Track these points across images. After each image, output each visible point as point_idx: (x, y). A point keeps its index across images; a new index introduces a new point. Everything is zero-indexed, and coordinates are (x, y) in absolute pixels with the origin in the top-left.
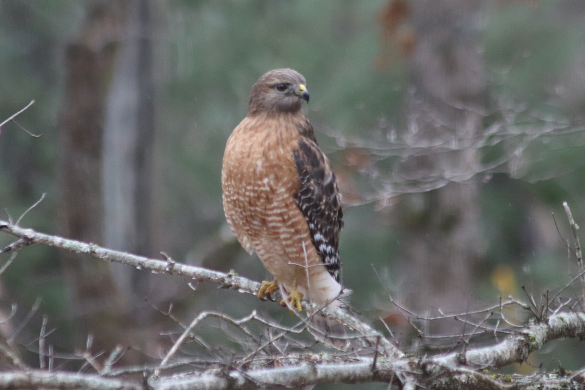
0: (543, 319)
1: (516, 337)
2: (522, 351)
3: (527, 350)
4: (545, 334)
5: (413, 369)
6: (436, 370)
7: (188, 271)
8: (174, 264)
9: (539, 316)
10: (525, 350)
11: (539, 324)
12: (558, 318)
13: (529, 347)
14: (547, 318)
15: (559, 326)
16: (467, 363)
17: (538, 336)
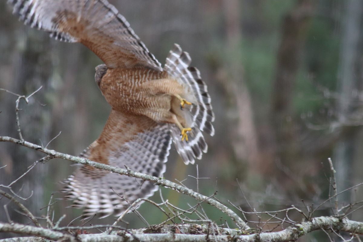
0: (309, 219)
1: (293, 227)
2: (294, 236)
3: (297, 235)
4: (310, 228)
9: (307, 217)
11: (307, 222)
12: (319, 219)
13: (298, 234)
14: (312, 219)
15: (319, 224)
16: (261, 240)
17: (305, 228)
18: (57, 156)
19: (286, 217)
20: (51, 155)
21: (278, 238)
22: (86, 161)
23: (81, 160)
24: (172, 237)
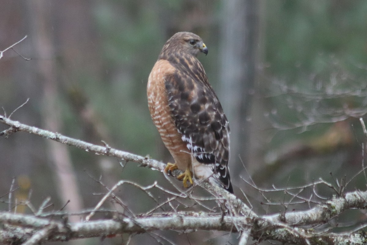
0: (342, 195)
1: (322, 206)
2: (325, 215)
3: (329, 215)
4: (343, 205)
5: (248, 223)
6: (264, 224)
7: (119, 154)
8: (110, 149)
9: (339, 193)
10: (327, 215)
11: (339, 198)
12: (352, 195)
13: (330, 213)
14: (345, 194)
15: (353, 200)
16: (286, 221)
17: (337, 206)
18: (21, 129)
19: (314, 194)
20: (14, 127)
21: (307, 219)
22: (57, 136)
23: (50, 135)
24: (180, 221)
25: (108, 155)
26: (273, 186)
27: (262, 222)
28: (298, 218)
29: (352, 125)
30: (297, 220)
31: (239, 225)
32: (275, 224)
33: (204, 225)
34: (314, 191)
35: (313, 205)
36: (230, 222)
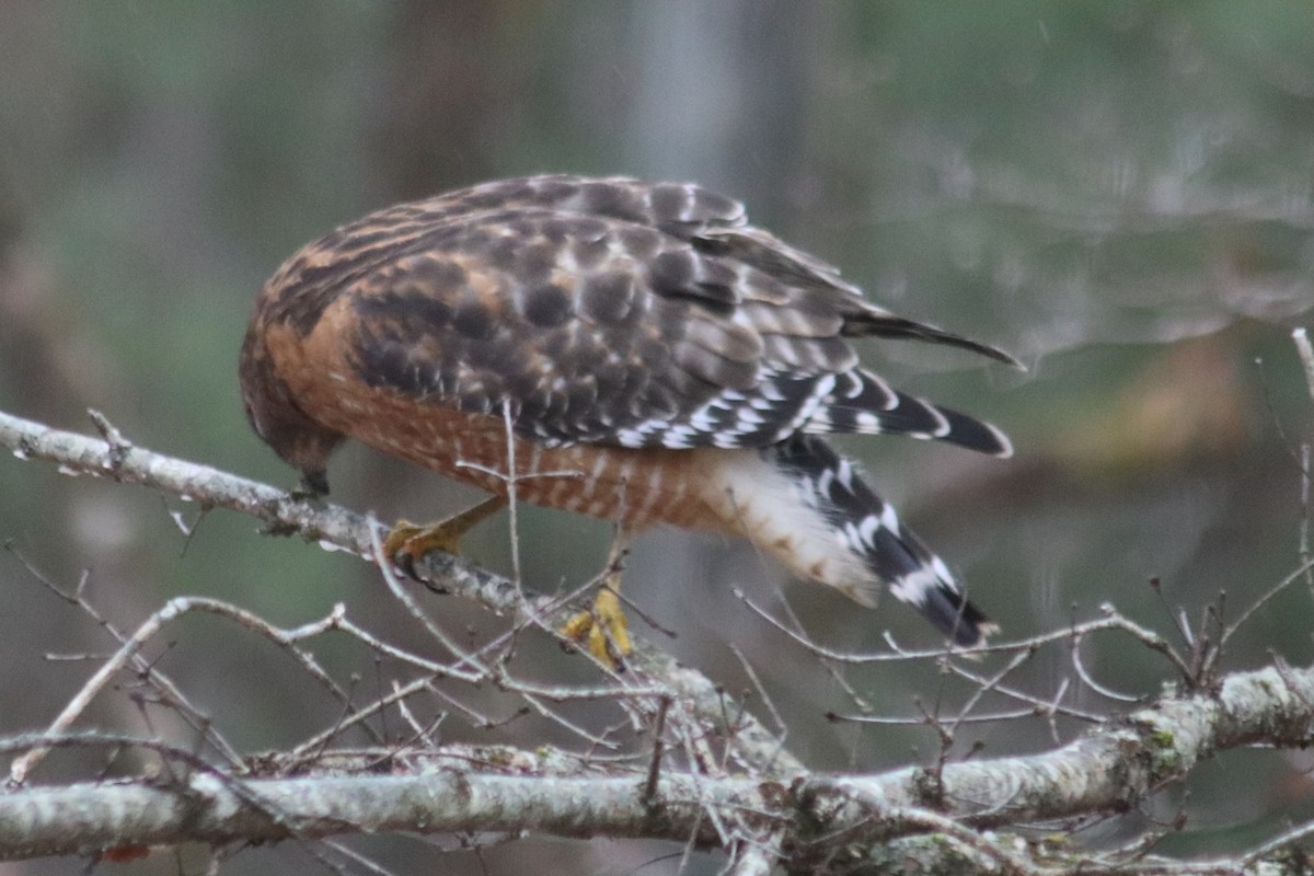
0: (1204, 683)
1: (1114, 730)
2: (1126, 775)
3: (1144, 773)
4: (1208, 731)
5: (772, 805)
6: (845, 814)
7: (169, 474)
8: (127, 449)
9: (1192, 673)
10: (1137, 774)
11: (1191, 697)
12: (1254, 683)
13: (1149, 766)
14: (1219, 680)
15: (1256, 709)
16: (948, 799)
17: (1182, 733)
19: (1075, 679)
21: (1042, 792)
24: (452, 791)
25: (118, 479)
26: (887, 635)
27: (836, 803)
28: (1000, 785)
29: (1258, 361)
30: (994, 795)
31: (727, 812)
32: (895, 812)
33: (564, 811)
34: (1078, 665)
35: (1070, 728)
36: (688, 798)
